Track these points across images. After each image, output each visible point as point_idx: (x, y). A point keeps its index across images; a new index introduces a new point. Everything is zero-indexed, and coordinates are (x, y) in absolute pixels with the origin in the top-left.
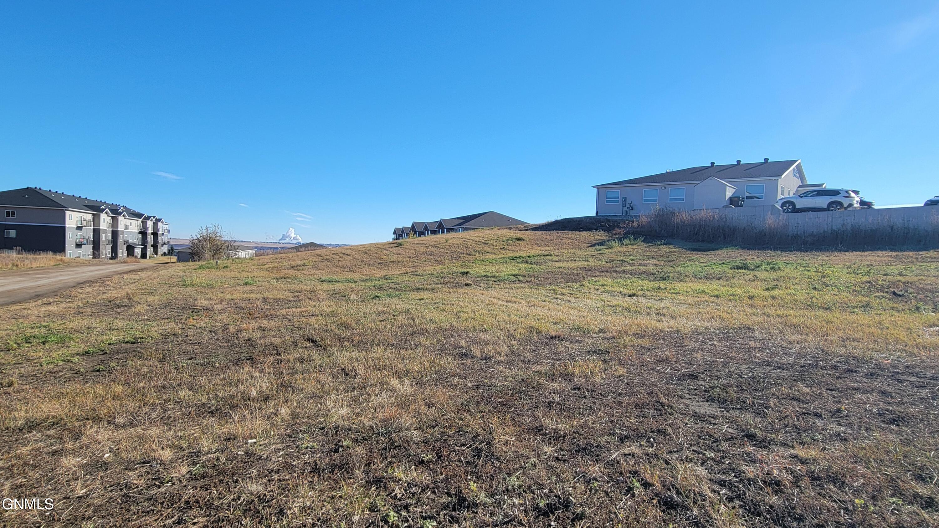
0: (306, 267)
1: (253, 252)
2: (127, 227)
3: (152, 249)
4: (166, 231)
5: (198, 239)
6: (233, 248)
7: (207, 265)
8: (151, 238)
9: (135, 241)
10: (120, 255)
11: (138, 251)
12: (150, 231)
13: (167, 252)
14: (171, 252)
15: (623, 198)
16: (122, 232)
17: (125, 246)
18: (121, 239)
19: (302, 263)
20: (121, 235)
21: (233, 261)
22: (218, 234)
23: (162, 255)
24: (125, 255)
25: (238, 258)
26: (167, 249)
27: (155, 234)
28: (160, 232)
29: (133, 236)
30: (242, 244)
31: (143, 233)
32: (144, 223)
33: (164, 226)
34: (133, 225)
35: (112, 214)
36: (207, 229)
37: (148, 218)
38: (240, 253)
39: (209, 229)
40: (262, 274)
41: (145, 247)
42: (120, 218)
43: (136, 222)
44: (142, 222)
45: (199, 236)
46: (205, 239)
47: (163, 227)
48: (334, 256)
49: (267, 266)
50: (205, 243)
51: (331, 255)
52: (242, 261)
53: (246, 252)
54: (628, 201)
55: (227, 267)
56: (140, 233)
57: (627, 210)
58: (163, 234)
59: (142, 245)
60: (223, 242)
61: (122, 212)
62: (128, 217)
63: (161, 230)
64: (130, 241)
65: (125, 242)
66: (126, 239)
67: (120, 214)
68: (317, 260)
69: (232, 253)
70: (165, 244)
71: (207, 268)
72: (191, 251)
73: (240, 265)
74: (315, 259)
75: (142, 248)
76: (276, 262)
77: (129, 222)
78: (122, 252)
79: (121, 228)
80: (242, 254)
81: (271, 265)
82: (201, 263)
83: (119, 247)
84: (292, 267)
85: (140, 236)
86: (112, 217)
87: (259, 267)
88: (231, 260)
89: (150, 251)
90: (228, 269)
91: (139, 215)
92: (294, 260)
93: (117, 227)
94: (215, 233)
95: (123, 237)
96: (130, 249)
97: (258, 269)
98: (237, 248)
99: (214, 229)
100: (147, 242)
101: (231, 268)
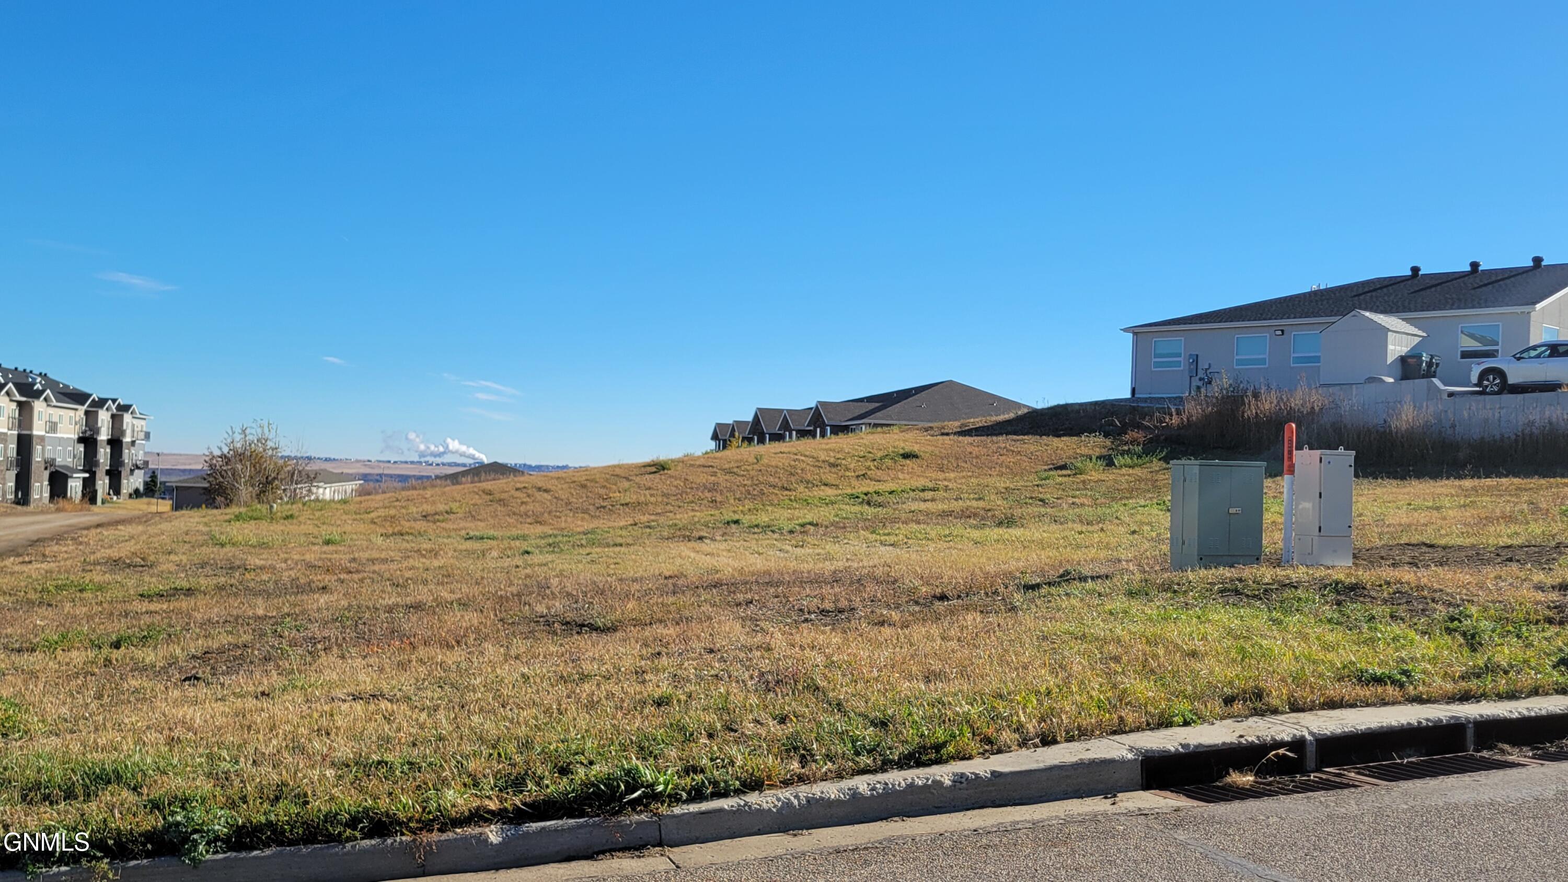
0: (452, 516)
1: (350, 487)
2: (53, 427)
3: (107, 481)
4: (142, 435)
5: (223, 456)
6: (304, 477)
7: (250, 514)
8: (105, 453)
9: (69, 461)
10: (35, 496)
11: (75, 485)
12: (104, 436)
13: (141, 488)
14: (151, 489)
15: (1191, 355)
16: (42, 438)
17: (46, 474)
18: (37, 457)
19: (447, 508)
20: (39, 447)
21: (304, 504)
22: (270, 444)
23: (130, 495)
24: (46, 495)
25: (317, 500)
26: (141, 480)
27: (115, 443)
28: (127, 439)
29: (65, 449)
30: (329, 467)
31: (88, 441)
32: (91, 416)
33: (135, 422)
34: (66, 420)
35: (21, 394)
36: (244, 431)
37: (101, 403)
38: (321, 490)
39: (247, 432)
40: (362, 527)
41: (93, 475)
42: (39, 406)
43: (72, 413)
44: (87, 413)
45: (226, 450)
46: (240, 456)
47: (133, 425)
48: (518, 494)
49: (373, 515)
50: (239, 466)
51: (513, 492)
52: (322, 505)
53: (335, 486)
54: (1203, 365)
55: (291, 516)
56: (81, 440)
57: (1200, 384)
58: (133, 443)
59: (84, 471)
60: (281, 462)
61: (43, 391)
62: (55, 403)
63: (128, 432)
64: (59, 461)
65: (49, 463)
66: (48, 455)
67: (37, 394)
68: (479, 502)
69: (302, 489)
70: (138, 468)
71: (251, 518)
72: (207, 485)
73: (318, 514)
74: (476, 499)
75: (84, 479)
76: (395, 507)
77: (55, 414)
78: (40, 488)
79: (38, 430)
80: (326, 492)
81: (381, 512)
82: (234, 510)
83: (33, 477)
84: (425, 516)
85: (81, 448)
86: (20, 404)
87: (358, 517)
88: (300, 505)
89: (102, 484)
90: (295, 521)
91: (78, 397)
92: (434, 503)
93: (31, 428)
94: (263, 440)
95: (43, 450)
96: (58, 481)
97: (354, 520)
98: (312, 478)
99: (259, 431)
100: (97, 464)
101: (300, 519)
